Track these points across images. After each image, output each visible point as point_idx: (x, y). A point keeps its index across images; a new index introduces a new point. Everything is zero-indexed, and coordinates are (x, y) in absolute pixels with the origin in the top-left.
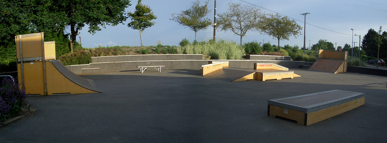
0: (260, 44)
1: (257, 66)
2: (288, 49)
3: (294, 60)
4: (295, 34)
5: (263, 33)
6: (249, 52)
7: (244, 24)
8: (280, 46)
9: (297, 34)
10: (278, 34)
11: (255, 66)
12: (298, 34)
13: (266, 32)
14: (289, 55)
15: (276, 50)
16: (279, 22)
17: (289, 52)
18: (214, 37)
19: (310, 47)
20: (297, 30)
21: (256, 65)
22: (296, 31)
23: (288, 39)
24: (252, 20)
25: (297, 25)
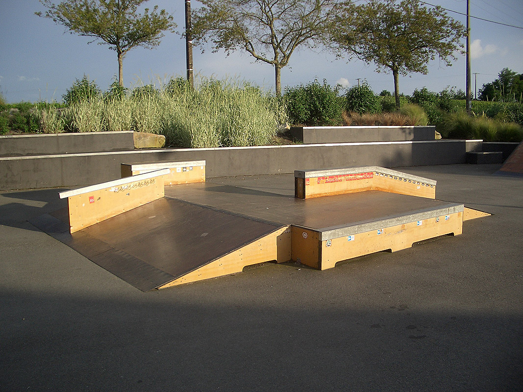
0: (336, 91)
1: (307, 183)
2: (427, 103)
3: (446, 135)
4: (446, 54)
5: (345, 54)
6: (303, 116)
7: (283, 28)
8: (400, 93)
9: (451, 53)
10: (393, 57)
11: (300, 185)
12: (455, 53)
13: (355, 51)
14: (431, 121)
15: (387, 107)
16: (393, 18)
17: (428, 113)
18: (188, 73)
19: (478, 91)
20: (449, 39)
21: (304, 179)
22: (447, 42)
23: (424, 71)
24: (307, 13)
25: (449, 22)
